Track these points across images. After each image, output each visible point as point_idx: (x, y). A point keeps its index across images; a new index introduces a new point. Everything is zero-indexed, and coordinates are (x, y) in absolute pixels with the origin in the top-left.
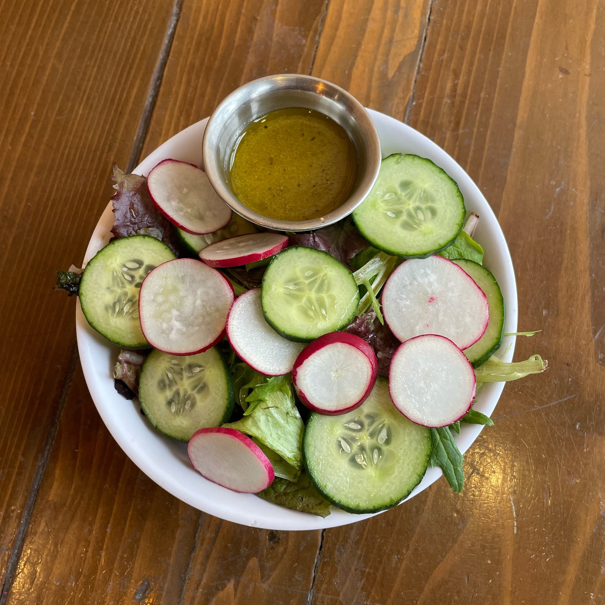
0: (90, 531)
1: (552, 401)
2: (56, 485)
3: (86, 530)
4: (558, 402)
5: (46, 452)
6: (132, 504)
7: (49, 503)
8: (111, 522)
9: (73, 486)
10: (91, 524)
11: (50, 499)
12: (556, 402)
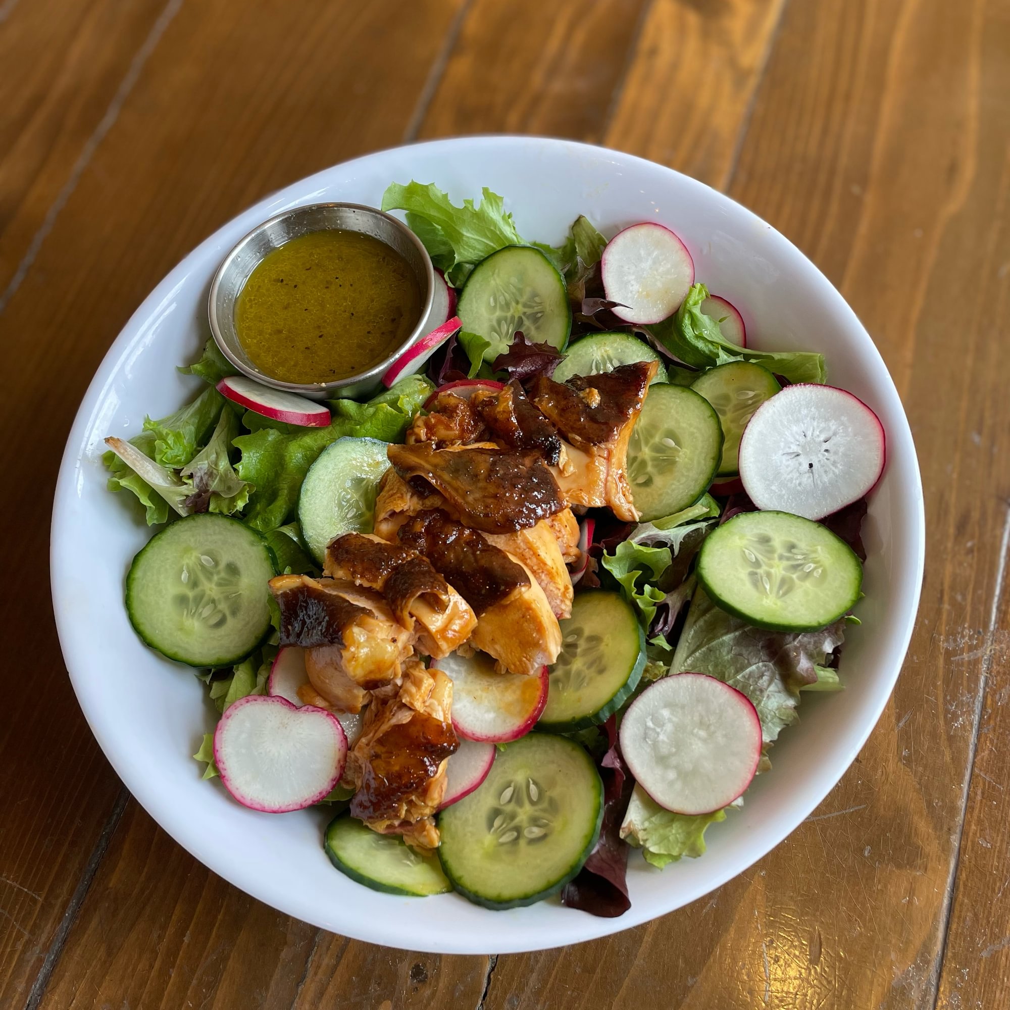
0: (161, 938)
1: (833, 810)
2: (121, 865)
3: (155, 935)
4: (841, 813)
5: (115, 817)
6: (225, 904)
7: (109, 890)
8: (191, 927)
9: (146, 870)
10: (164, 928)
11: (111, 885)
12: (838, 814)
